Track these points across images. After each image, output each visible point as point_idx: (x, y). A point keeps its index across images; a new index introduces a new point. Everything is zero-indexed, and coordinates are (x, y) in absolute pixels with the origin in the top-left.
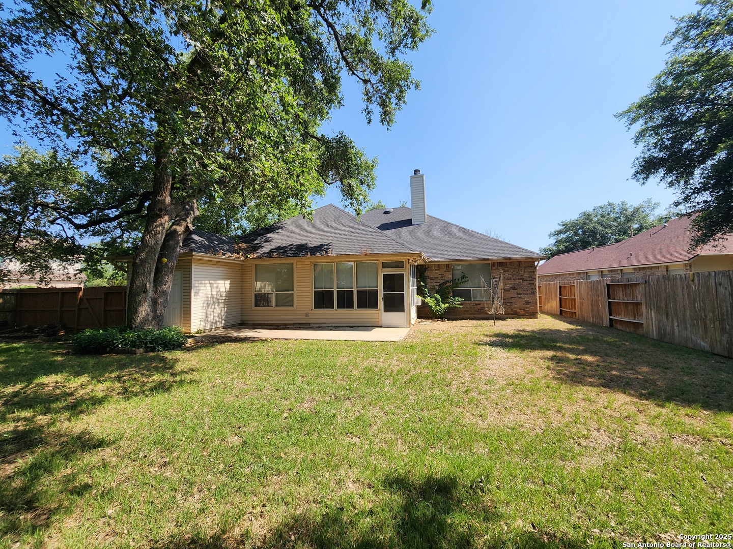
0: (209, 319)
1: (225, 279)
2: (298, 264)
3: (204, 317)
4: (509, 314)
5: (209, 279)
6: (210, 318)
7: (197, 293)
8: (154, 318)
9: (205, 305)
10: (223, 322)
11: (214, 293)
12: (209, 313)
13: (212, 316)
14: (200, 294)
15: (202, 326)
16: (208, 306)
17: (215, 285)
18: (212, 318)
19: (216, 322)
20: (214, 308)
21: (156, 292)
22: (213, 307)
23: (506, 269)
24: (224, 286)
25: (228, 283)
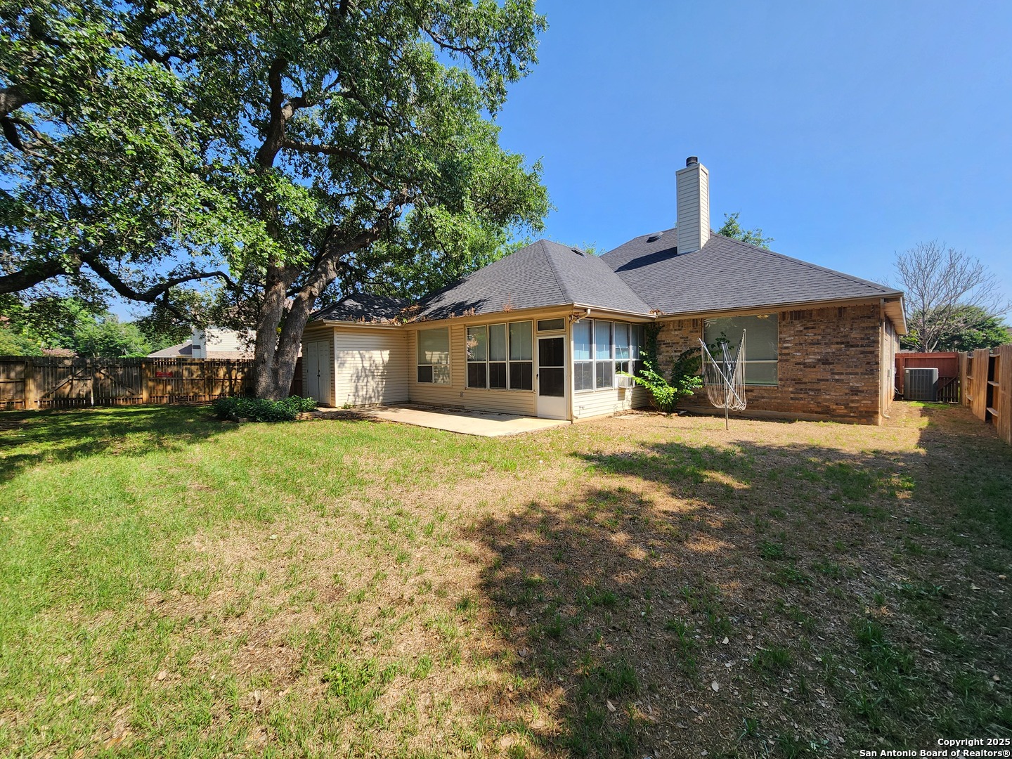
0: (360, 394)
1: (382, 348)
2: (453, 328)
3: (353, 390)
4: (812, 412)
5: (359, 349)
6: (362, 393)
7: (342, 364)
8: (275, 389)
9: (354, 378)
10: (381, 398)
11: (367, 365)
12: (359, 387)
13: (365, 390)
14: (346, 365)
15: (350, 401)
16: (358, 379)
17: (367, 356)
18: (364, 393)
19: (370, 397)
20: (367, 382)
21: (277, 362)
22: (365, 380)
23: (810, 324)
24: (381, 357)
25: (386, 355)
